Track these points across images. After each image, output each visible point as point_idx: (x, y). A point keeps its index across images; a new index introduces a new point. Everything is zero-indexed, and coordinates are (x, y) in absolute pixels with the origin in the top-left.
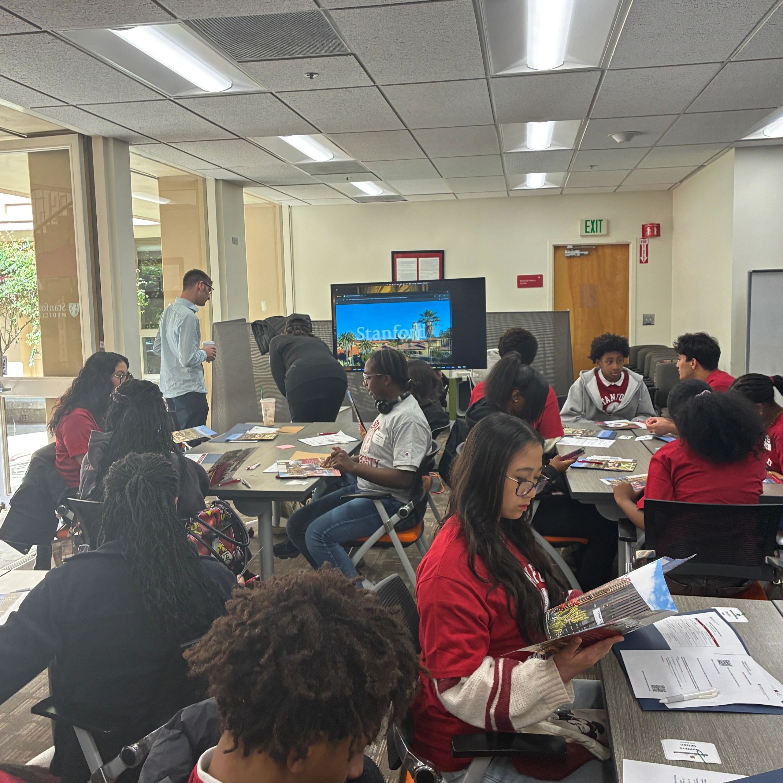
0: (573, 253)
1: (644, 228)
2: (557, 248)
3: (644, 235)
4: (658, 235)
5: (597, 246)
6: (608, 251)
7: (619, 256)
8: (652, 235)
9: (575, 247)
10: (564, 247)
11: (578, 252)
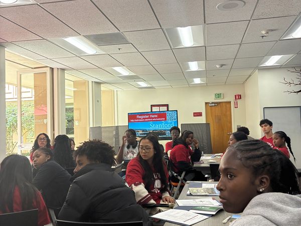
0: (212, 105)
1: (236, 96)
2: (206, 103)
3: (236, 99)
4: (241, 98)
5: (220, 102)
6: (224, 104)
7: (228, 106)
8: (238, 99)
9: (212, 103)
10: (209, 103)
11: (214, 105)
